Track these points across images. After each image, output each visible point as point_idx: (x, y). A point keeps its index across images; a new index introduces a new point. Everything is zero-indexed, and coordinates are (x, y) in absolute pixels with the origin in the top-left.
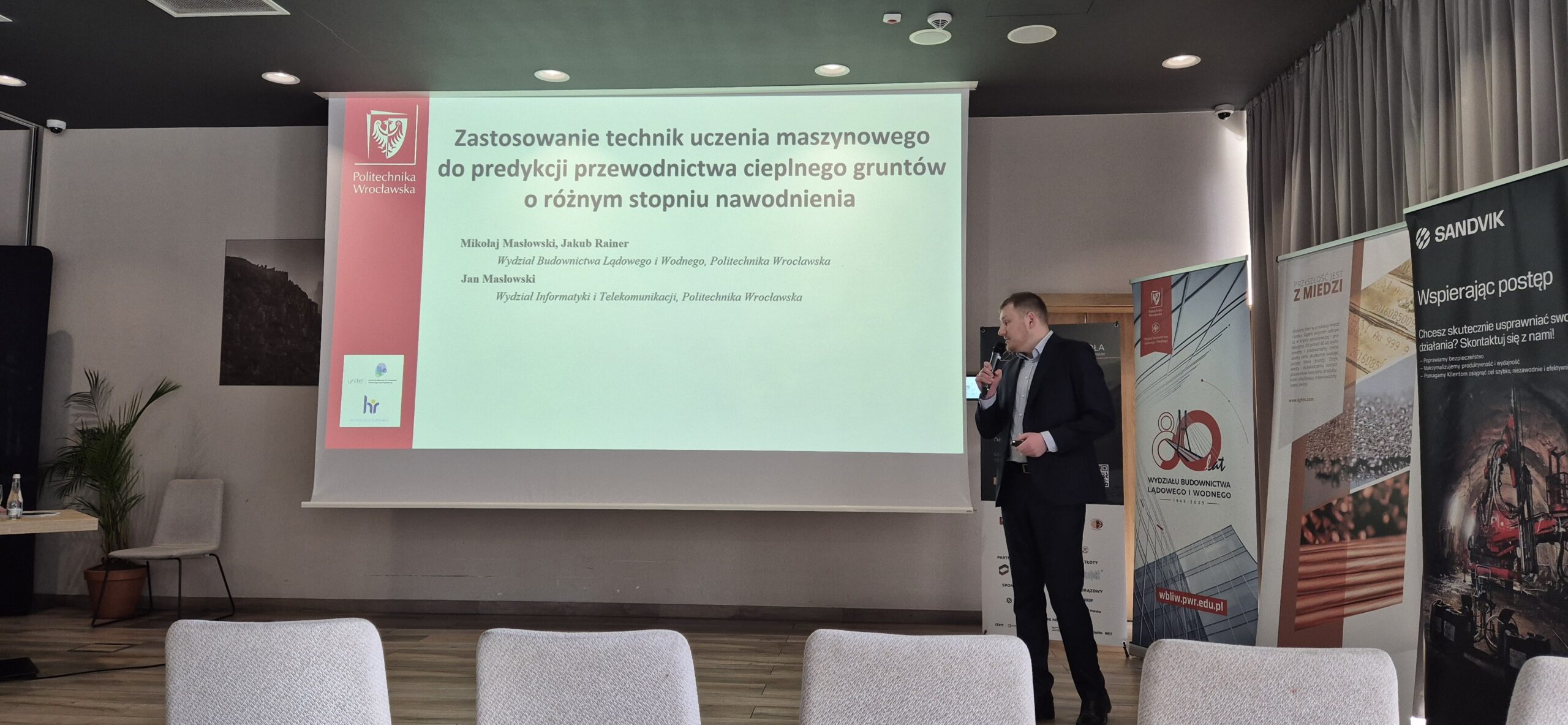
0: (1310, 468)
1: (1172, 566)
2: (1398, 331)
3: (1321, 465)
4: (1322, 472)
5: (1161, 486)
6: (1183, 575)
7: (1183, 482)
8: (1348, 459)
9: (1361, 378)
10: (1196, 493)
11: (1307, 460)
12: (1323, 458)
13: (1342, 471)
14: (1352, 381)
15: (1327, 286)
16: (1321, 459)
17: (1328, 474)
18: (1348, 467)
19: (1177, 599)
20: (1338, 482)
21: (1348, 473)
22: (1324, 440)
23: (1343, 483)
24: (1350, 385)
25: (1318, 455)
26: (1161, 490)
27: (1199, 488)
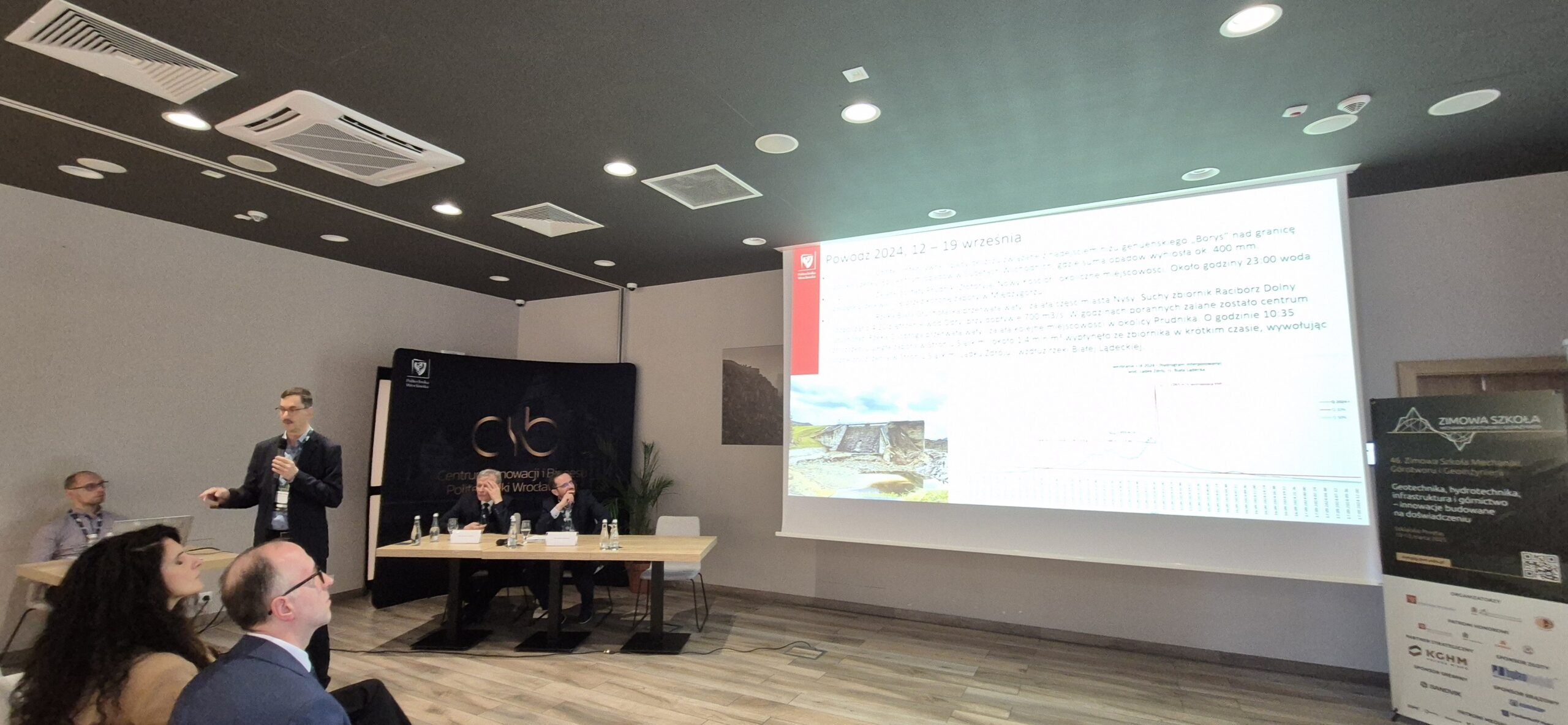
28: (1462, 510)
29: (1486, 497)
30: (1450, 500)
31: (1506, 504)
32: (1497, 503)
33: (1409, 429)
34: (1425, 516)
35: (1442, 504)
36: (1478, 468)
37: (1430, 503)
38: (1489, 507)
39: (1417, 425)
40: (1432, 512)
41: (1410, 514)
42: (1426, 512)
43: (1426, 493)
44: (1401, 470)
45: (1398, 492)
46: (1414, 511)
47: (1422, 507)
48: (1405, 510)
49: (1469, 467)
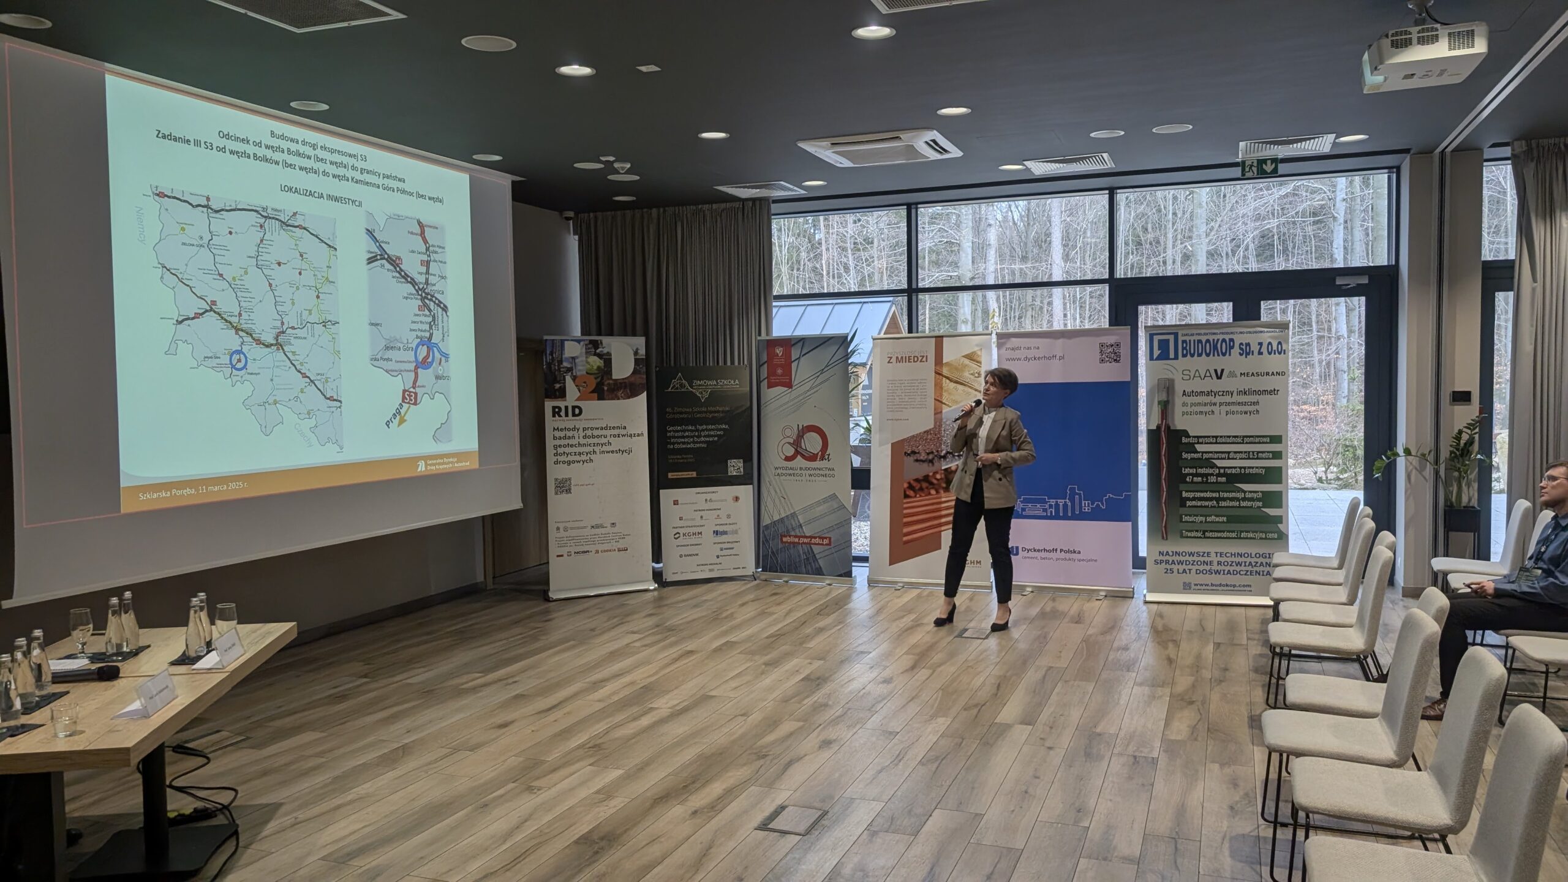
1: (792, 521)
2: (969, 387)
5: (784, 472)
6: (801, 525)
7: (801, 469)
9: (945, 410)
10: (810, 475)
13: (936, 458)
14: (939, 411)
15: (916, 359)
19: (796, 540)
20: (933, 463)
21: (940, 458)
23: (936, 464)
24: (938, 413)
26: (784, 475)
27: (812, 472)
28: (703, 439)
29: (713, 430)
30: (697, 434)
31: (721, 433)
32: (719, 433)
33: (677, 388)
34: (684, 446)
35: (692, 437)
36: (711, 412)
37: (687, 437)
38: (715, 436)
39: (682, 386)
40: (688, 443)
41: (676, 446)
42: (684, 443)
43: (684, 431)
44: (671, 416)
45: (670, 432)
46: (679, 443)
47: (683, 440)
48: (674, 444)
49: (706, 412)
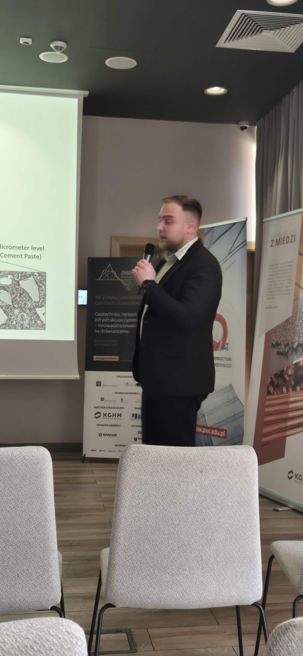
0: (274, 348)
3: (279, 347)
4: (280, 351)
8: (293, 343)
11: (272, 344)
12: (281, 342)
13: (290, 350)
16: (279, 343)
17: (283, 352)
18: (293, 348)
20: (287, 357)
21: (293, 352)
22: (282, 332)
23: (290, 357)
24: (296, 299)
25: (278, 341)
